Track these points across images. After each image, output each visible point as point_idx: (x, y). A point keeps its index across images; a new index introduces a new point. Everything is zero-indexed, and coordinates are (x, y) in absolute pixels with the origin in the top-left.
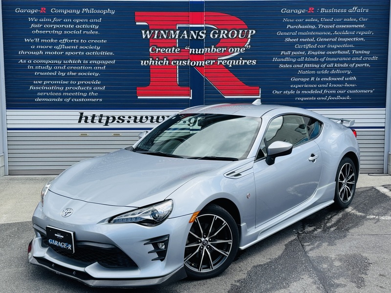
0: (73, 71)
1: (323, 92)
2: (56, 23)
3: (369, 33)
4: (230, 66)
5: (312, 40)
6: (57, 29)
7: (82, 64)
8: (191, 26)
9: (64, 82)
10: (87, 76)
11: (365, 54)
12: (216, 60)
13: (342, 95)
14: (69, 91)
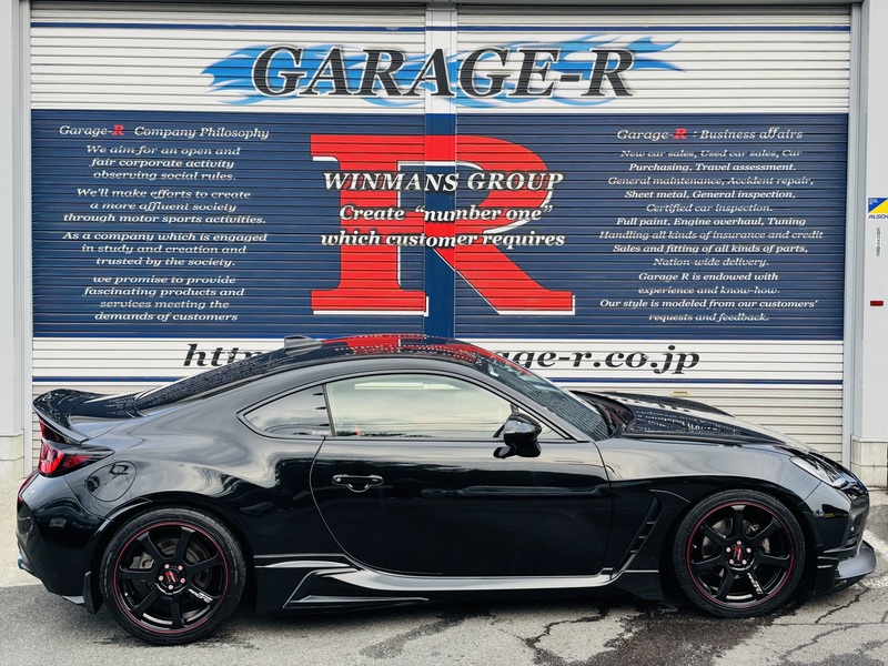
0: (178, 256)
1: (708, 304)
2: (143, 157)
3: (803, 181)
4: (510, 247)
5: (684, 195)
6: (147, 169)
7: (198, 242)
8: (428, 164)
9: (158, 280)
10: (208, 267)
11: (795, 226)
12: (481, 235)
13: (749, 312)
14: (167, 299)
